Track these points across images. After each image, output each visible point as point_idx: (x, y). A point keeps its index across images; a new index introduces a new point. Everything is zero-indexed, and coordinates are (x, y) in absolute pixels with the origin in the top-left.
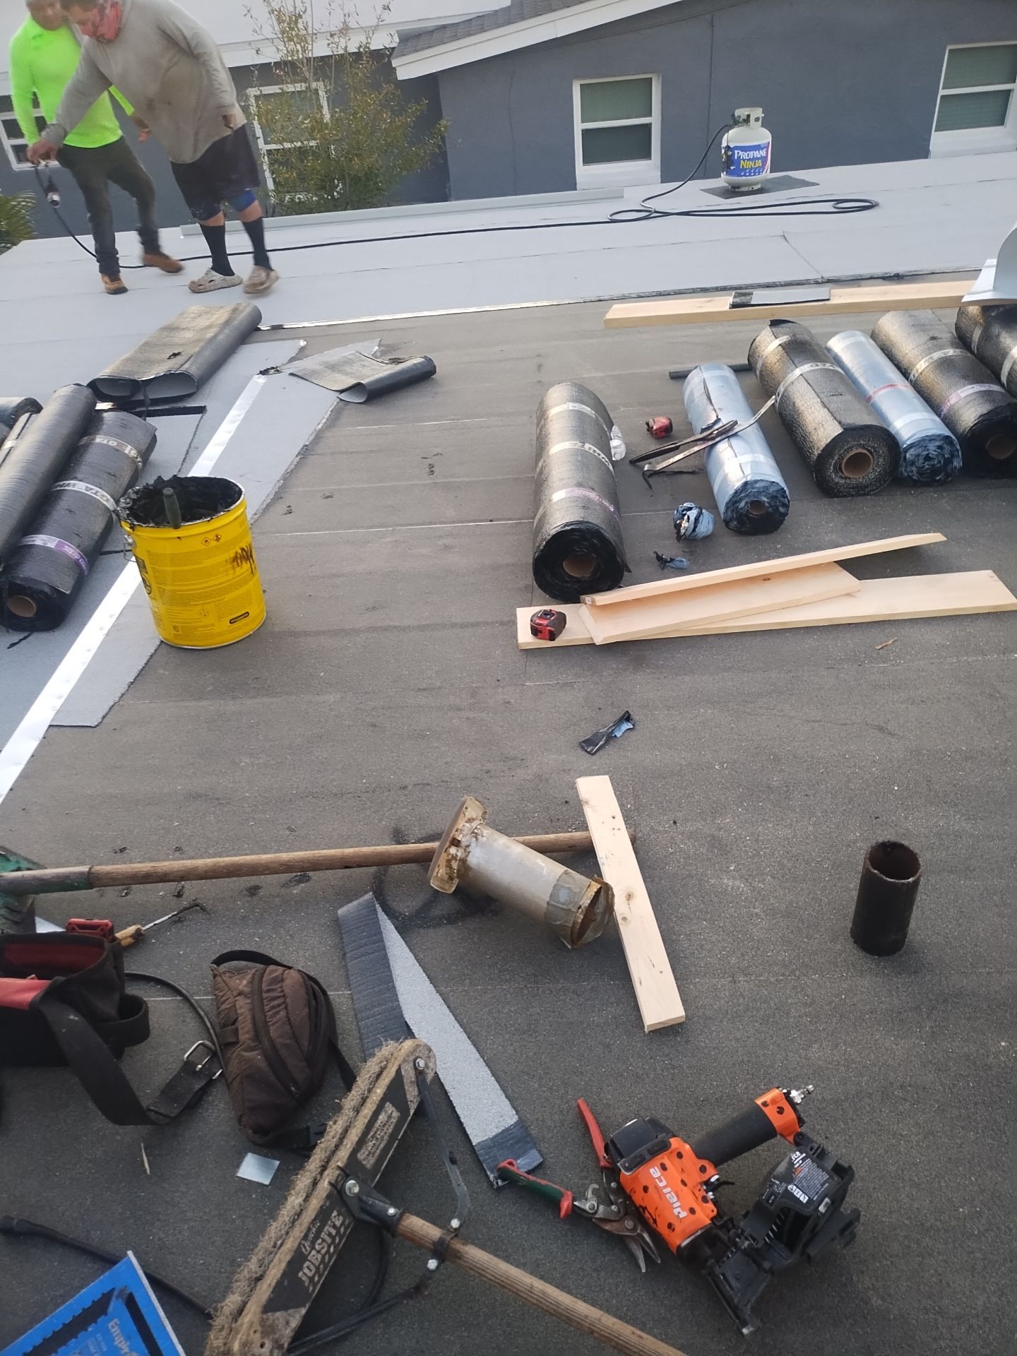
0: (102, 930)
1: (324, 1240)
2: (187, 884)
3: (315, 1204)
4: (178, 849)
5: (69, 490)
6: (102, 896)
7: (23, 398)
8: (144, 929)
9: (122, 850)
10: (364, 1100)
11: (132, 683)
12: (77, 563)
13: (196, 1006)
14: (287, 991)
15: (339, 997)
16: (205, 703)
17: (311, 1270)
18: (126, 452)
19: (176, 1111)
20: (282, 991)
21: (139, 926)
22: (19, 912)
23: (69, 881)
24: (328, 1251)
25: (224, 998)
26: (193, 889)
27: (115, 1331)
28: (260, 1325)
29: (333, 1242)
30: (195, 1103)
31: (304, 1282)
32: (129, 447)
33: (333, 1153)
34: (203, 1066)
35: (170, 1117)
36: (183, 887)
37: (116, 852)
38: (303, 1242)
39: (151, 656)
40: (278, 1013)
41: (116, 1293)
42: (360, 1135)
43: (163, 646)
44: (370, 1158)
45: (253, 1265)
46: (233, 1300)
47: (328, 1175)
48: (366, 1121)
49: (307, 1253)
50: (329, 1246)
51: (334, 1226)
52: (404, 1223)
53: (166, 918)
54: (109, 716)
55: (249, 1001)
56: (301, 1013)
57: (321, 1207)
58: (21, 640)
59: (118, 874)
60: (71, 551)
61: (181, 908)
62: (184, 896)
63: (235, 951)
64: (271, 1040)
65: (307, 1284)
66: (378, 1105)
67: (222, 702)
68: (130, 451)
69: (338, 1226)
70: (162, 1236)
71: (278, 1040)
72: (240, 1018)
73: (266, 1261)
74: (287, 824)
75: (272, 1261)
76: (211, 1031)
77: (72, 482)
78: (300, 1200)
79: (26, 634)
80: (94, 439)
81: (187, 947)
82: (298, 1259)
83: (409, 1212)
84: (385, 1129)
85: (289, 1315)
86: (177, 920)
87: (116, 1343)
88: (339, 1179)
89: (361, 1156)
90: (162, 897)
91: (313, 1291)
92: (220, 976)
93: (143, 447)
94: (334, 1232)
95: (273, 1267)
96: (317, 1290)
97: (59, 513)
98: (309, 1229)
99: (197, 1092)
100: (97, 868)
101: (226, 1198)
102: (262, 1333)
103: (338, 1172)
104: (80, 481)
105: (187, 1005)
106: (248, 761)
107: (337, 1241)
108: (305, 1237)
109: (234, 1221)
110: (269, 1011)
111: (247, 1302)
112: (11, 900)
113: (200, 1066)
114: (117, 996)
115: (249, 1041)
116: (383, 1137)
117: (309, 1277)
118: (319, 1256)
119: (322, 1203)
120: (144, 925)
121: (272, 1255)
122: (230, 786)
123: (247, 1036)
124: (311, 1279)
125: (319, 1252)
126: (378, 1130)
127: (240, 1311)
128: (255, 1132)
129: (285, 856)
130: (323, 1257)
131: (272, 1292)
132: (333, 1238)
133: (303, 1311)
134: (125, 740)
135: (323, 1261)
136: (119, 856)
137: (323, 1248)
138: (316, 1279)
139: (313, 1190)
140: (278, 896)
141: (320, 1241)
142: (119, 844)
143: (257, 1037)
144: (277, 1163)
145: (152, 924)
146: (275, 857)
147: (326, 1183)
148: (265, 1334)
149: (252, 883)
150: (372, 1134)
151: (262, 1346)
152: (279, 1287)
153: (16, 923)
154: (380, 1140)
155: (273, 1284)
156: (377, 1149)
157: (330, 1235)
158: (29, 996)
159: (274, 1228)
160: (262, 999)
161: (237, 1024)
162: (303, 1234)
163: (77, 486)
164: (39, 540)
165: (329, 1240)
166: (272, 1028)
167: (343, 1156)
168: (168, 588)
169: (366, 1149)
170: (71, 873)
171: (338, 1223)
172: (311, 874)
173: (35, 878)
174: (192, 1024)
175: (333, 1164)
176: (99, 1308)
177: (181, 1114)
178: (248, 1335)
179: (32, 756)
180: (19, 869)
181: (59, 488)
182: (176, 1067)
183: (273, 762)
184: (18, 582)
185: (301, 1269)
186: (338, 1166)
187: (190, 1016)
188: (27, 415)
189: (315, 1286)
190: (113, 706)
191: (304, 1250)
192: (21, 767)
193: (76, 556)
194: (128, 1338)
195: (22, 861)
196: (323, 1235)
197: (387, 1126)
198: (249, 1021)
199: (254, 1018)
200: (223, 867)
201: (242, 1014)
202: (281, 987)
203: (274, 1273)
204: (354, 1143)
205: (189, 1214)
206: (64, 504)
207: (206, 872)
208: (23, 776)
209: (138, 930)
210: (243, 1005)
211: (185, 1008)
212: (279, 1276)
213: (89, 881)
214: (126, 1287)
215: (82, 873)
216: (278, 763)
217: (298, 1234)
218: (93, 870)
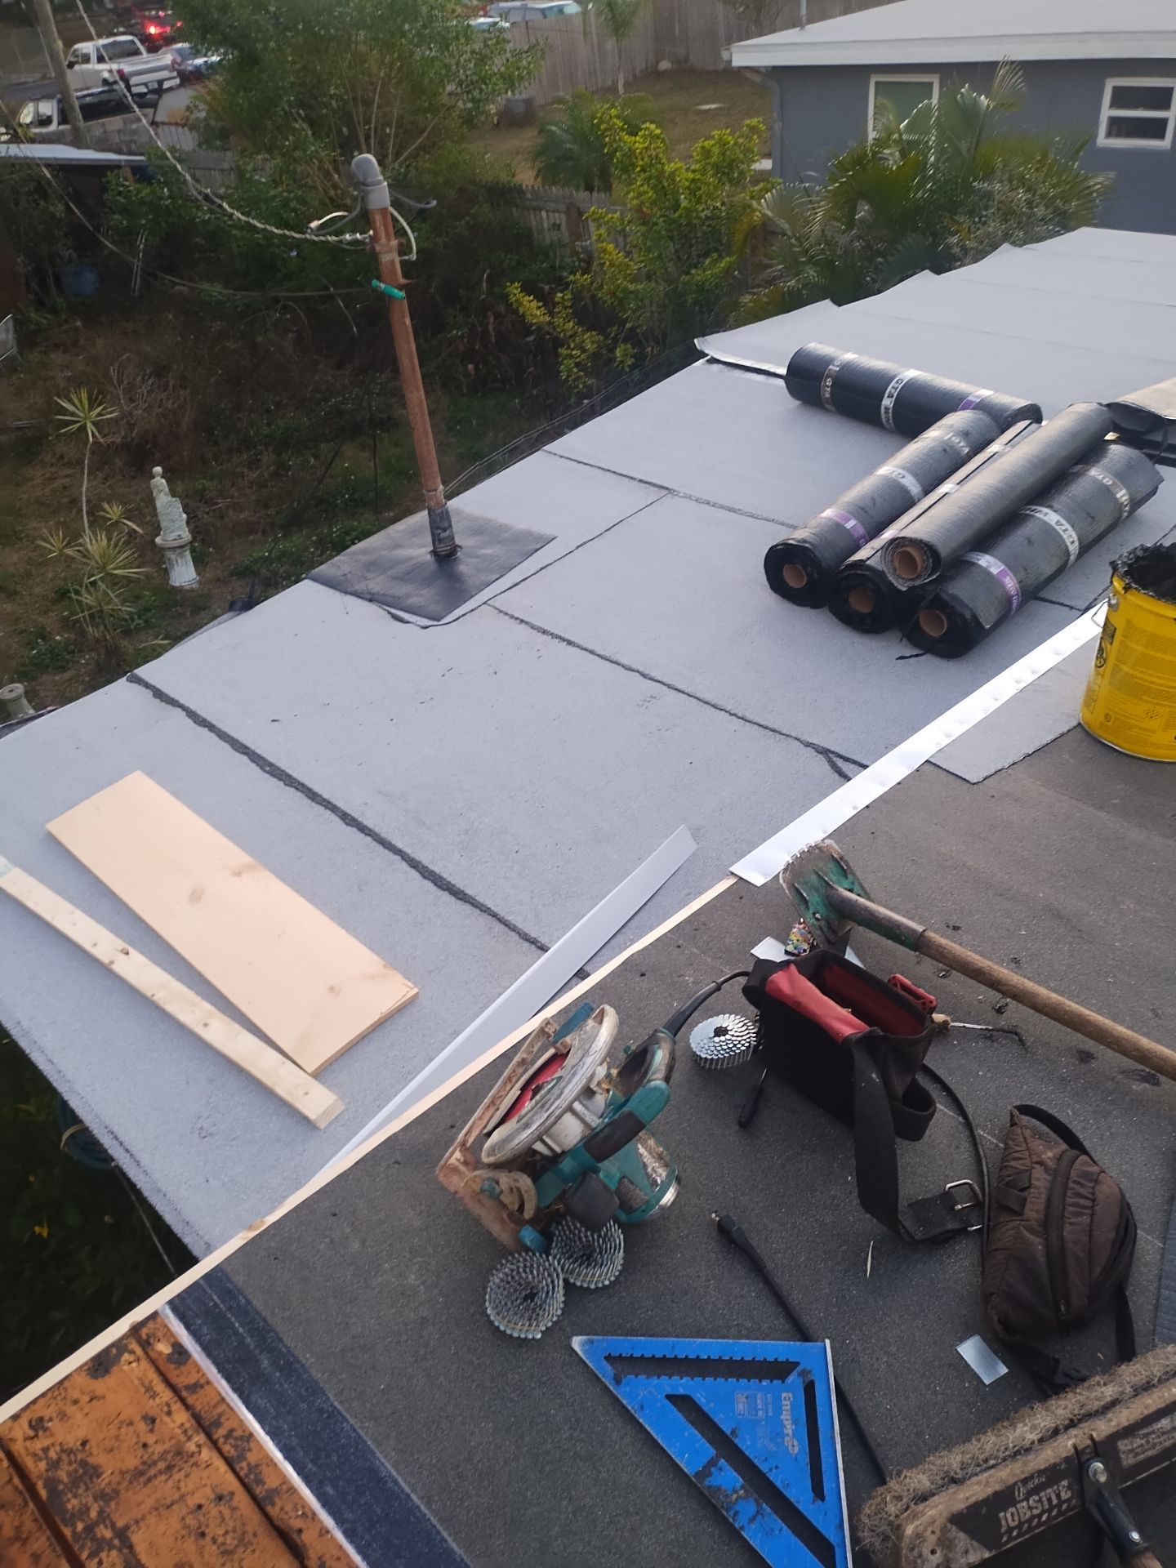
0: (924, 1004)
1: (1040, 1500)
2: (1013, 1005)
3: (1049, 1455)
4: (1016, 961)
5: (1038, 518)
6: (918, 963)
7: (1028, 403)
8: (952, 1024)
9: (956, 928)
10: (1148, 1386)
11: (1029, 755)
12: (1009, 599)
13: (978, 1140)
14: (1100, 1197)
15: (1148, 1243)
16: (1104, 815)
17: (1013, 1520)
18: (1118, 496)
19: (918, 1236)
20: (1093, 1194)
21: (949, 1019)
22: (835, 932)
23: (898, 931)
24: (1039, 1516)
25: (1017, 1155)
26: (1016, 1013)
27: (786, 1405)
28: (941, 1530)
29: (1049, 1511)
30: (939, 1241)
31: (1001, 1526)
32: (1124, 491)
33: (1089, 1416)
34: (963, 1208)
35: (912, 1237)
36: (1007, 1005)
37: (948, 927)
38: (1020, 1484)
39: (1062, 735)
40: (1082, 1214)
41: (799, 1368)
42: (1132, 1422)
43: (1079, 729)
44: (1131, 1456)
45: (954, 1459)
46: (919, 1479)
47: (1076, 1436)
48: (1146, 1412)
49: (1018, 1499)
50: (1043, 1512)
51: (1058, 1496)
52: (1144, 1561)
53: (980, 1027)
54: (992, 779)
55: (1048, 1177)
56: (1106, 1234)
57: (1055, 1465)
58: (911, 656)
59: (950, 952)
60: (1010, 584)
61: (997, 1027)
62: (1005, 1014)
63: (1040, 1109)
64: (1062, 1239)
65: (1003, 1530)
66: (1167, 1406)
67: (1126, 824)
68: (1122, 495)
69: (1063, 1498)
70: (859, 1348)
71: (1070, 1245)
72: (1032, 1190)
73: (970, 1471)
74: (1153, 1004)
75: (976, 1475)
76: (986, 1178)
77: (1045, 510)
78: (1033, 1436)
79: (921, 652)
80: (1088, 470)
81: (988, 1071)
82: (1004, 1498)
83: (1153, 1552)
84: (1162, 1439)
85: (972, 1545)
86: (988, 1036)
87: (782, 1417)
88: (1088, 1451)
89: (1123, 1445)
90: (980, 1002)
91: (1007, 1542)
92: (1021, 1127)
93: (1140, 496)
94: (1055, 1502)
95: (978, 1483)
96: (1009, 1546)
97: (1016, 539)
98: (1031, 1477)
99: (948, 1231)
100: (931, 934)
101: (937, 1363)
102: (939, 1539)
103: (1089, 1442)
104: (1055, 511)
105: (968, 1132)
106: (1132, 906)
107: (1054, 1514)
108: (1025, 1481)
109: (935, 1393)
110: (1070, 1205)
111: (934, 1495)
112: (833, 917)
113: (960, 1207)
114: (909, 1080)
115: (1035, 1222)
116: (1154, 1445)
117: (1008, 1526)
118: (1029, 1514)
119: (1057, 1460)
120: (953, 1021)
121: (979, 1469)
122: (1100, 924)
123: (1034, 1215)
124: (1010, 1530)
125: (1030, 1508)
126: (1153, 1432)
127: (924, 1498)
128: (999, 1321)
129: (1146, 1042)
130: (1033, 1517)
131: (967, 1508)
132: (1052, 1508)
133: (987, 1555)
134: (999, 813)
135: (1030, 1520)
136: (949, 932)
137: (1037, 1508)
138: (1015, 1534)
139: (1051, 1437)
140: (1113, 1080)
141: (1037, 1498)
142: (954, 920)
143: (1046, 1223)
144: (1003, 1370)
145: (961, 1025)
146: (1133, 1037)
147: (1070, 1443)
148: (940, 1542)
149: (1087, 1047)
150: (1145, 1431)
151: (933, 1552)
152: (975, 1508)
153: (829, 942)
154: (1150, 1446)
155: (973, 1500)
156: (1143, 1453)
157: (1050, 1500)
158: (847, 1031)
159: (990, 1442)
160: (1066, 1188)
161: (1026, 1193)
162: (1023, 1476)
163: (1049, 516)
164: (986, 561)
165: (1046, 1507)
166: (1068, 1228)
167: (1102, 1428)
168: (1125, 668)
169: (1132, 1444)
170: (903, 924)
171: (1064, 1496)
172: (1162, 1079)
173: (866, 909)
174: (965, 1156)
175: (1085, 1426)
176: (779, 1370)
177: (922, 1241)
178: (926, 1530)
179: (899, 783)
180: (851, 891)
181: (1028, 512)
182: (933, 1191)
183: (1161, 924)
184: (945, 596)
185: (1005, 1510)
186: (1091, 1436)
187: (965, 1145)
188: (1028, 422)
189: (1010, 1539)
190: (1000, 770)
191: (1017, 1493)
192: (886, 789)
193: (1013, 592)
194: (795, 1422)
195: (856, 884)
196: (1042, 1494)
197: (1166, 1437)
198: (1043, 1201)
199: (1049, 1200)
200: (1067, 1012)
201: (1037, 1188)
202: (1093, 1188)
203: (977, 1490)
204: (1122, 1426)
205: (893, 1349)
206: (1026, 530)
207: (1045, 1005)
208: (882, 799)
209: (945, 1022)
210: (1040, 1179)
211: (964, 1135)
212: (981, 1496)
213: (917, 943)
214: (810, 1371)
215: (914, 931)
216: (1168, 927)
217: (1018, 1472)
218: (926, 934)
